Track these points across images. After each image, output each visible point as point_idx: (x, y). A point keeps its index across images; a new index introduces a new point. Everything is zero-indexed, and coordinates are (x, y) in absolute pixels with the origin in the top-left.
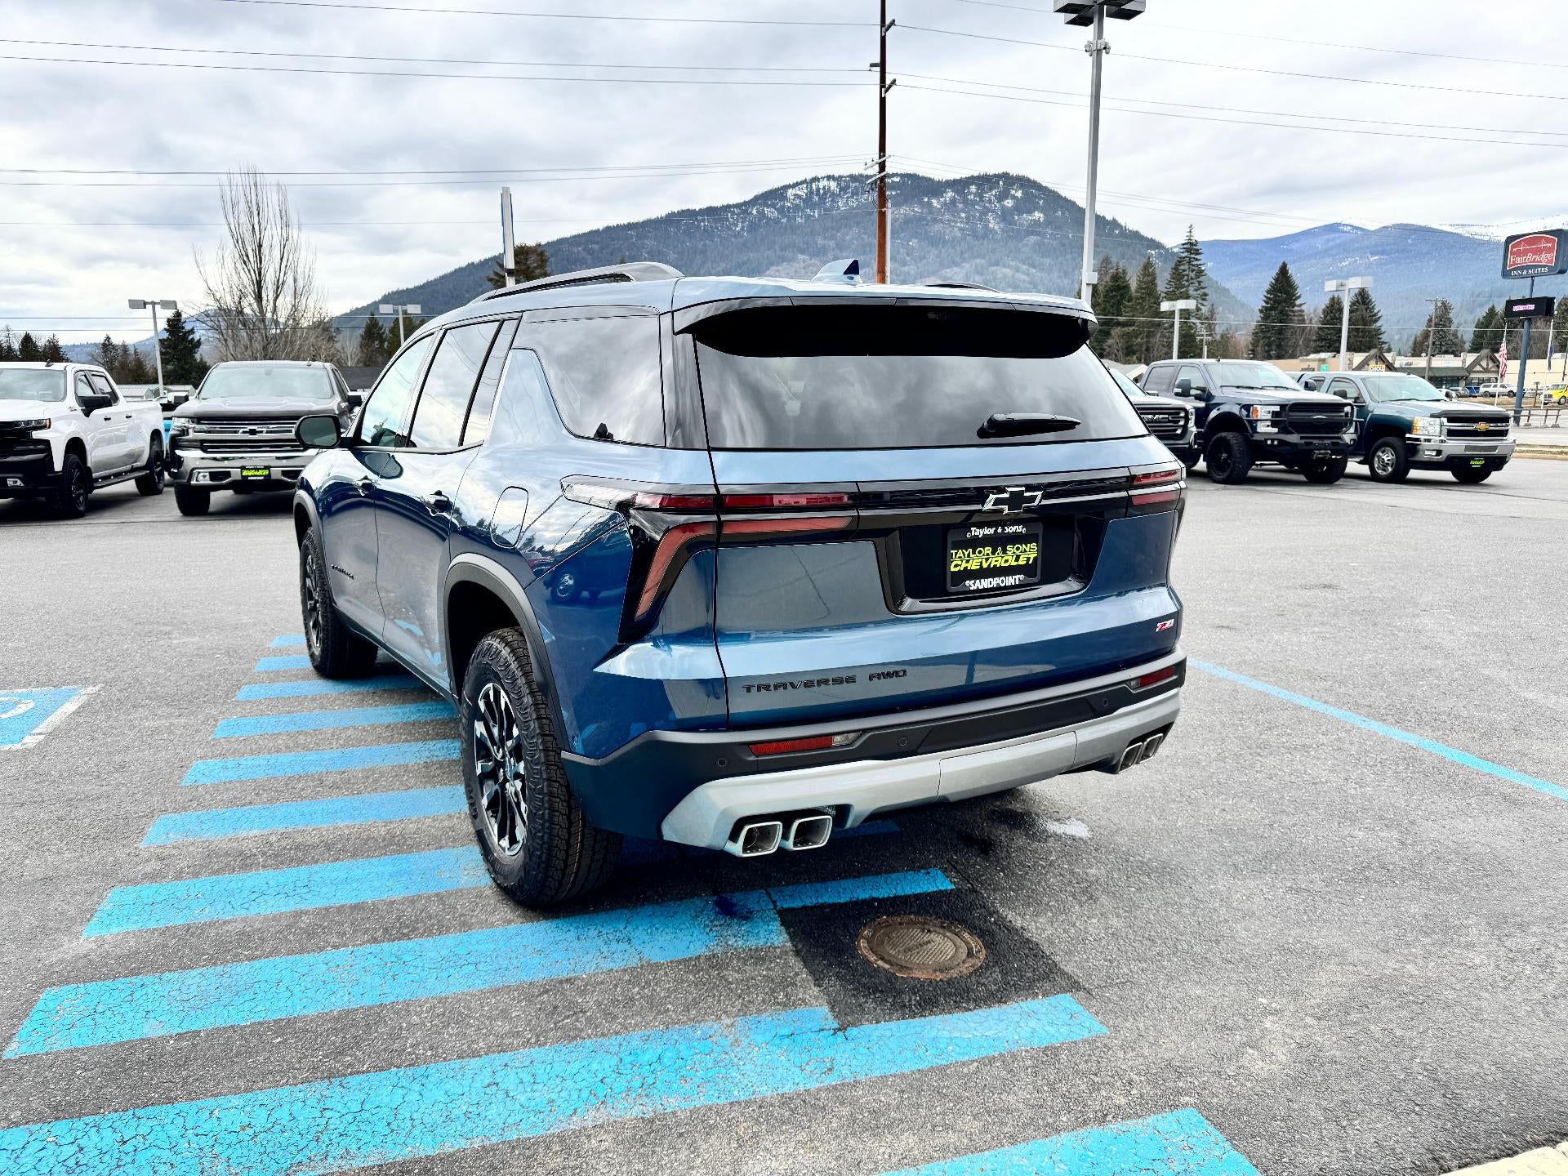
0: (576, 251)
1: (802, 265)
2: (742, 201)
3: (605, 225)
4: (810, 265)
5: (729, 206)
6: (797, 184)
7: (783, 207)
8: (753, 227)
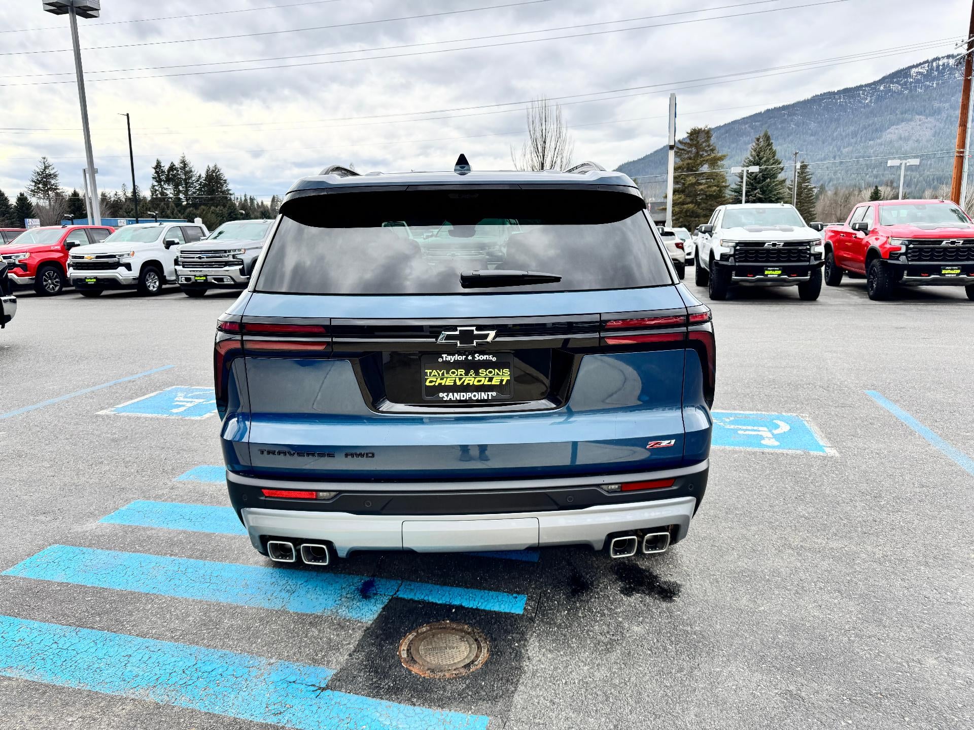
0: (743, 127)
1: (919, 123)
2: (872, 81)
3: (766, 109)
4: (924, 123)
5: (861, 86)
6: (920, 64)
7: (906, 83)
8: (879, 99)
